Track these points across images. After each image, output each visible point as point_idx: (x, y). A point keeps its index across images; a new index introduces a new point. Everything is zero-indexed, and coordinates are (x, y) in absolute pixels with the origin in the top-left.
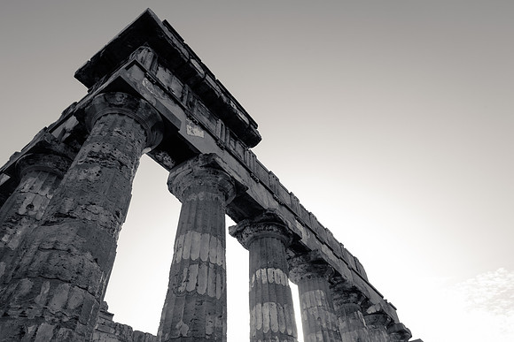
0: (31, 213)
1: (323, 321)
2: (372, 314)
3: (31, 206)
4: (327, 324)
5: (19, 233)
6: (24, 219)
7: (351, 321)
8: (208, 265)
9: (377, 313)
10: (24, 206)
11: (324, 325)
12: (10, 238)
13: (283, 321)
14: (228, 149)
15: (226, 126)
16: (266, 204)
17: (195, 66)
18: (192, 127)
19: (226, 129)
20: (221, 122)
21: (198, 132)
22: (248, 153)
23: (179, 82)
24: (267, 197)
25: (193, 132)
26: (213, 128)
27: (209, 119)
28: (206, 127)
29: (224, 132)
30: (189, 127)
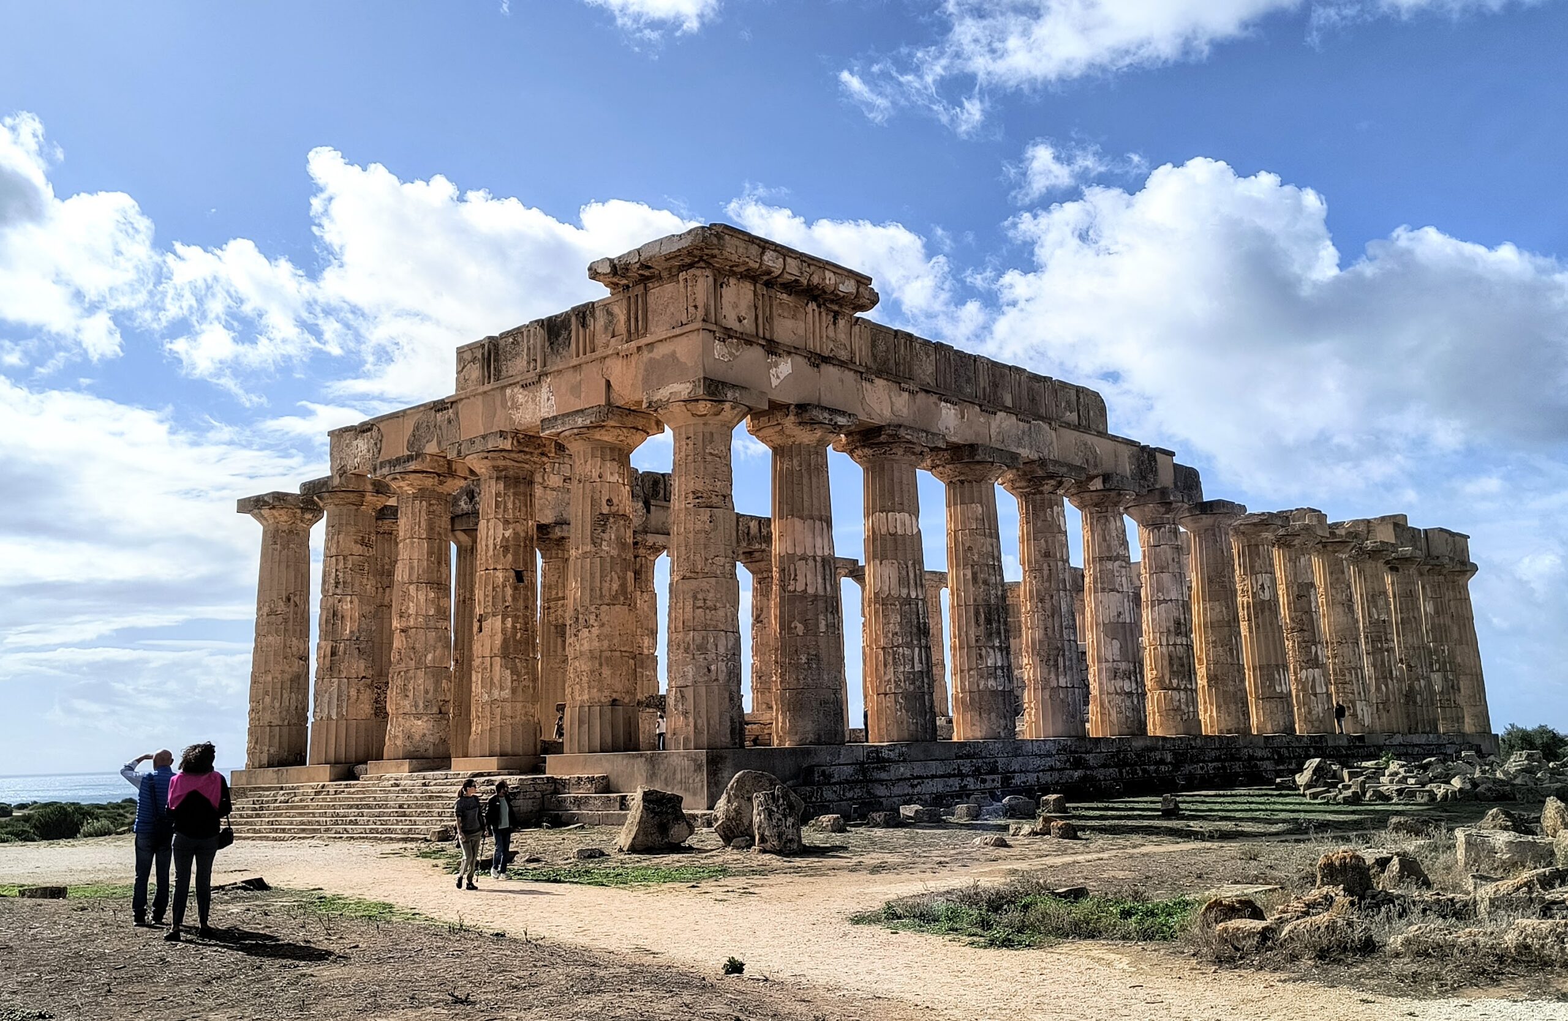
0: (614, 509)
1: (975, 551)
2: (1097, 491)
3: (609, 501)
4: (980, 556)
5: (613, 537)
6: (611, 520)
7: (1039, 523)
8: (815, 560)
10: (604, 502)
11: (976, 558)
12: (609, 545)
13: (906, 583)
14: (826, 360)
15: (819, 306)
16: (887, 413)
17: (770, 264)
18: (776, 365)
19: (820, 313)
20: (812, 306)
21: (785, 367)
22: (856, 329)
23: (747, 288)
24: (890, 398)
25: (778, 377)
26: (801, 332)
27: (794, 317)
28: (793, 350)
29: (817, 325)
30: (773, 371)
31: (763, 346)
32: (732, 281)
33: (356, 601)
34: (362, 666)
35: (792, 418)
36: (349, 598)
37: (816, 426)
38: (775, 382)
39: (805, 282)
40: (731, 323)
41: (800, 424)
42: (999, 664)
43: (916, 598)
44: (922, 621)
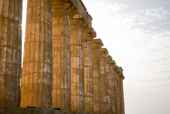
1: (42, 16)
2: (76, 19)
4: (44, 19)
7: (61, 21)
9: (79, 19)
11: (42, 20)
13: (13, 10)
42: (49, 72)
43: (17, 22)
44: (19, 35)
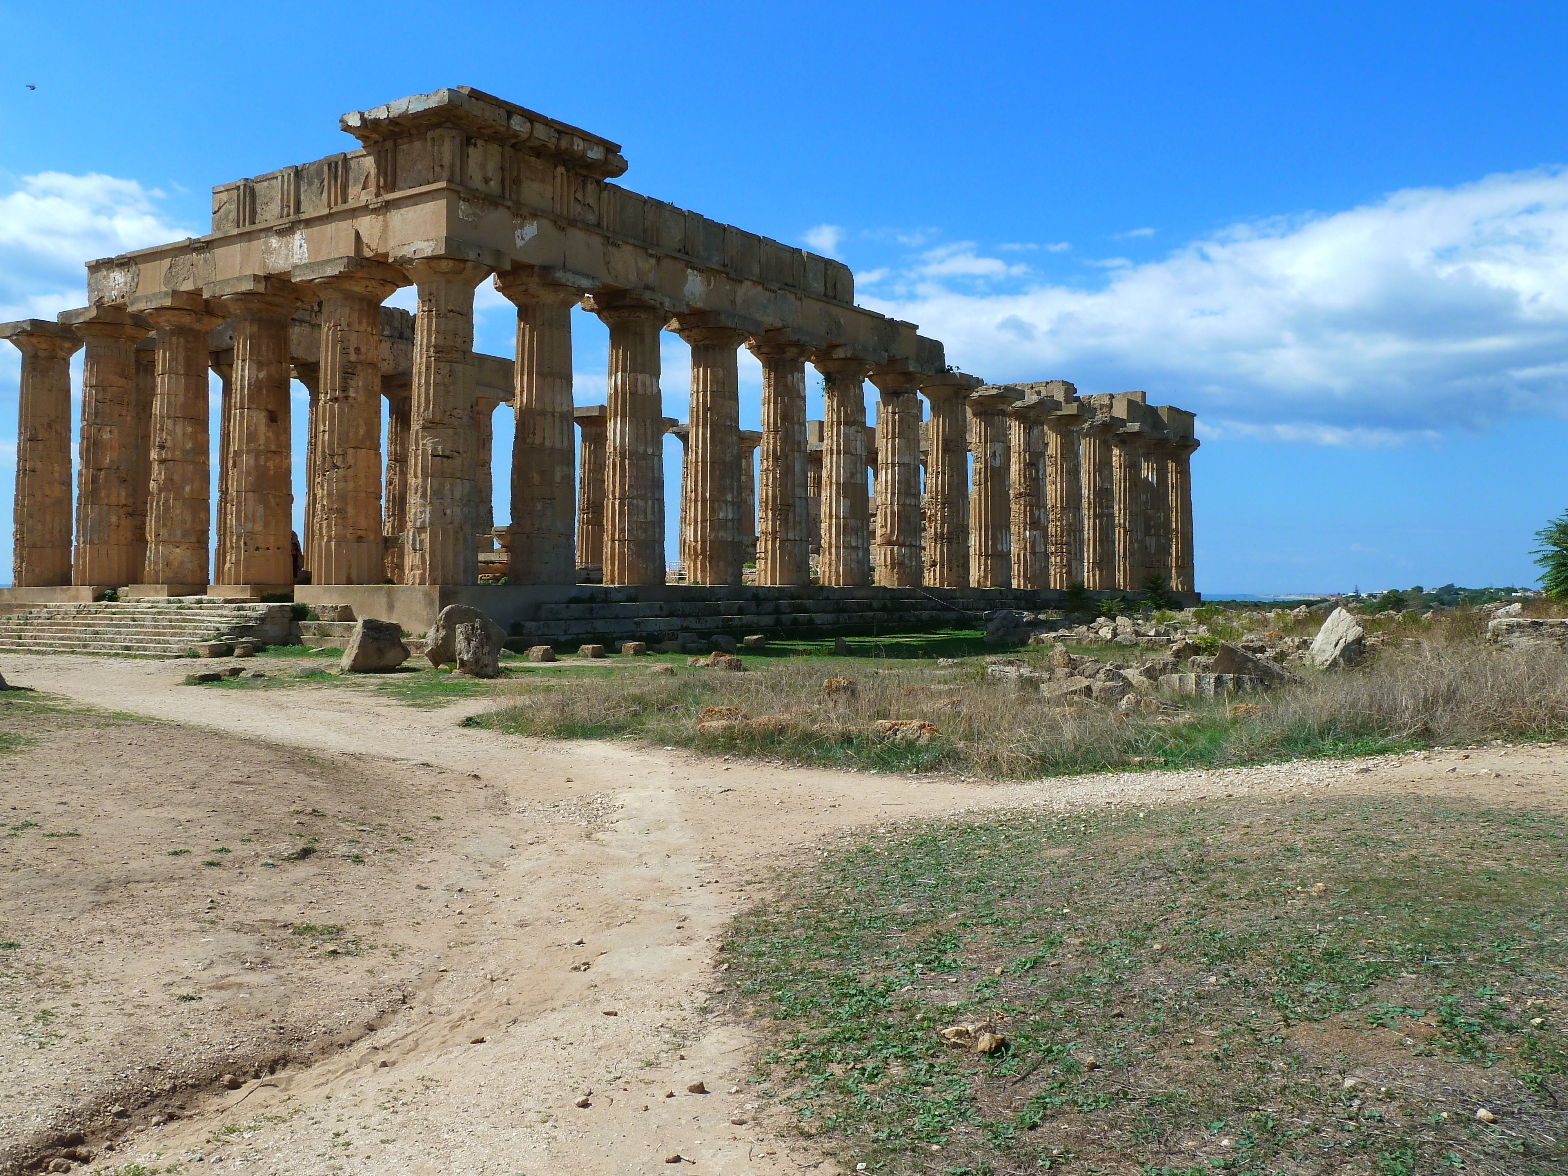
0: (362, 357)
3: (357, 349)
4: (719, 417)
5: (360, 384)
6: (359, 367)
7: (781, 388)
8: (554, 416)
12: (356, 392)
13: (644, 440)
14: (572, 223)
15: (568, 171)
16: (633, 277)
17: (517, 128)
18: (522, 227)
19: (568, 177)
20: (560, 170)
21: (530, 230)
22: (605, 194)
23: (494, 150)
24: (636, 262)
25: (523, 239)
26: (549, 195)
27: (542, 180)
28: (539, 213)
29: (565, 188)
30: (518, 233)
31: (509, 208)
32: (480, 143)
33: (116, 432)
34: (123, 494)
35: (535, 279)
36: (108, 429)
37: (560, 288)
38: (519, 243)
39: (553, 147)
40: (477, 182)
41: (544, 285)
42: (730, 517)
43: (653, 454)
44: (656, 476)
